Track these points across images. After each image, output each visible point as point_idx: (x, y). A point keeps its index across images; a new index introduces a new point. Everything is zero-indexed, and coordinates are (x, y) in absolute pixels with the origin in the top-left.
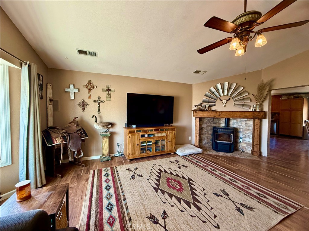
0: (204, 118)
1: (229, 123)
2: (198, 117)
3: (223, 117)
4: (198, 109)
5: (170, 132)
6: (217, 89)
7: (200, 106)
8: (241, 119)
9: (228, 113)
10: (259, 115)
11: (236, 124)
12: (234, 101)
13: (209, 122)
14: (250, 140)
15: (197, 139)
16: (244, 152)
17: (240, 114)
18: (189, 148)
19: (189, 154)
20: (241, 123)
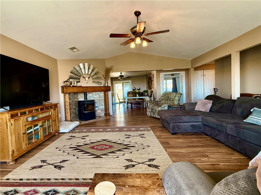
1: (87, 97)
2: (68, 92)
5: (54, 110)
6: (80, 68)
9: (91, 88)
10: (108, 89)
11: (92, 97)
12: (93, 79)
14: (103, 107)
15: (68, 114)
16: (100, 116)
17: (98, 88)
20: (96, 96)
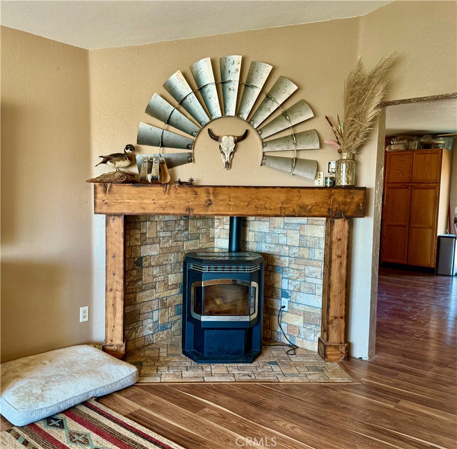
0: (148, 217)
1: (245, 235)
2: (118, 212)
3: (222, 210)
4: (117, 175)
6: (198, 85)
7: (126, 163)
8: (287, 220)
9: (239, 193)
11: (269, 240)
12: (264, 144)
13: (169, 234)
14: (317, 302)
15: (114, 316)
16: (294, 347)
17: (282, 196)
18: (73, 370)
19: (64, 407)
20: (286, 235)
